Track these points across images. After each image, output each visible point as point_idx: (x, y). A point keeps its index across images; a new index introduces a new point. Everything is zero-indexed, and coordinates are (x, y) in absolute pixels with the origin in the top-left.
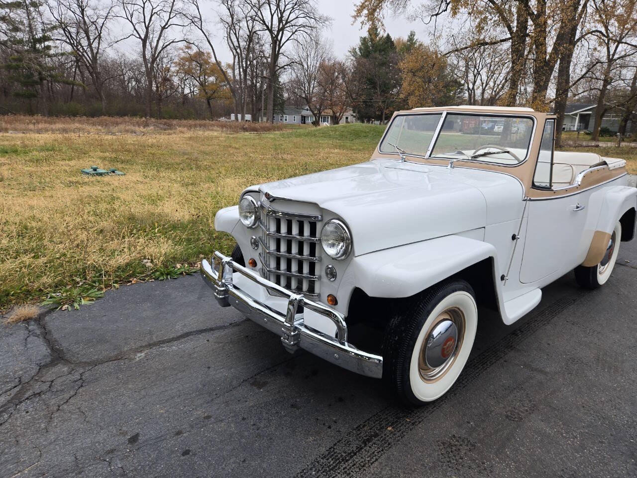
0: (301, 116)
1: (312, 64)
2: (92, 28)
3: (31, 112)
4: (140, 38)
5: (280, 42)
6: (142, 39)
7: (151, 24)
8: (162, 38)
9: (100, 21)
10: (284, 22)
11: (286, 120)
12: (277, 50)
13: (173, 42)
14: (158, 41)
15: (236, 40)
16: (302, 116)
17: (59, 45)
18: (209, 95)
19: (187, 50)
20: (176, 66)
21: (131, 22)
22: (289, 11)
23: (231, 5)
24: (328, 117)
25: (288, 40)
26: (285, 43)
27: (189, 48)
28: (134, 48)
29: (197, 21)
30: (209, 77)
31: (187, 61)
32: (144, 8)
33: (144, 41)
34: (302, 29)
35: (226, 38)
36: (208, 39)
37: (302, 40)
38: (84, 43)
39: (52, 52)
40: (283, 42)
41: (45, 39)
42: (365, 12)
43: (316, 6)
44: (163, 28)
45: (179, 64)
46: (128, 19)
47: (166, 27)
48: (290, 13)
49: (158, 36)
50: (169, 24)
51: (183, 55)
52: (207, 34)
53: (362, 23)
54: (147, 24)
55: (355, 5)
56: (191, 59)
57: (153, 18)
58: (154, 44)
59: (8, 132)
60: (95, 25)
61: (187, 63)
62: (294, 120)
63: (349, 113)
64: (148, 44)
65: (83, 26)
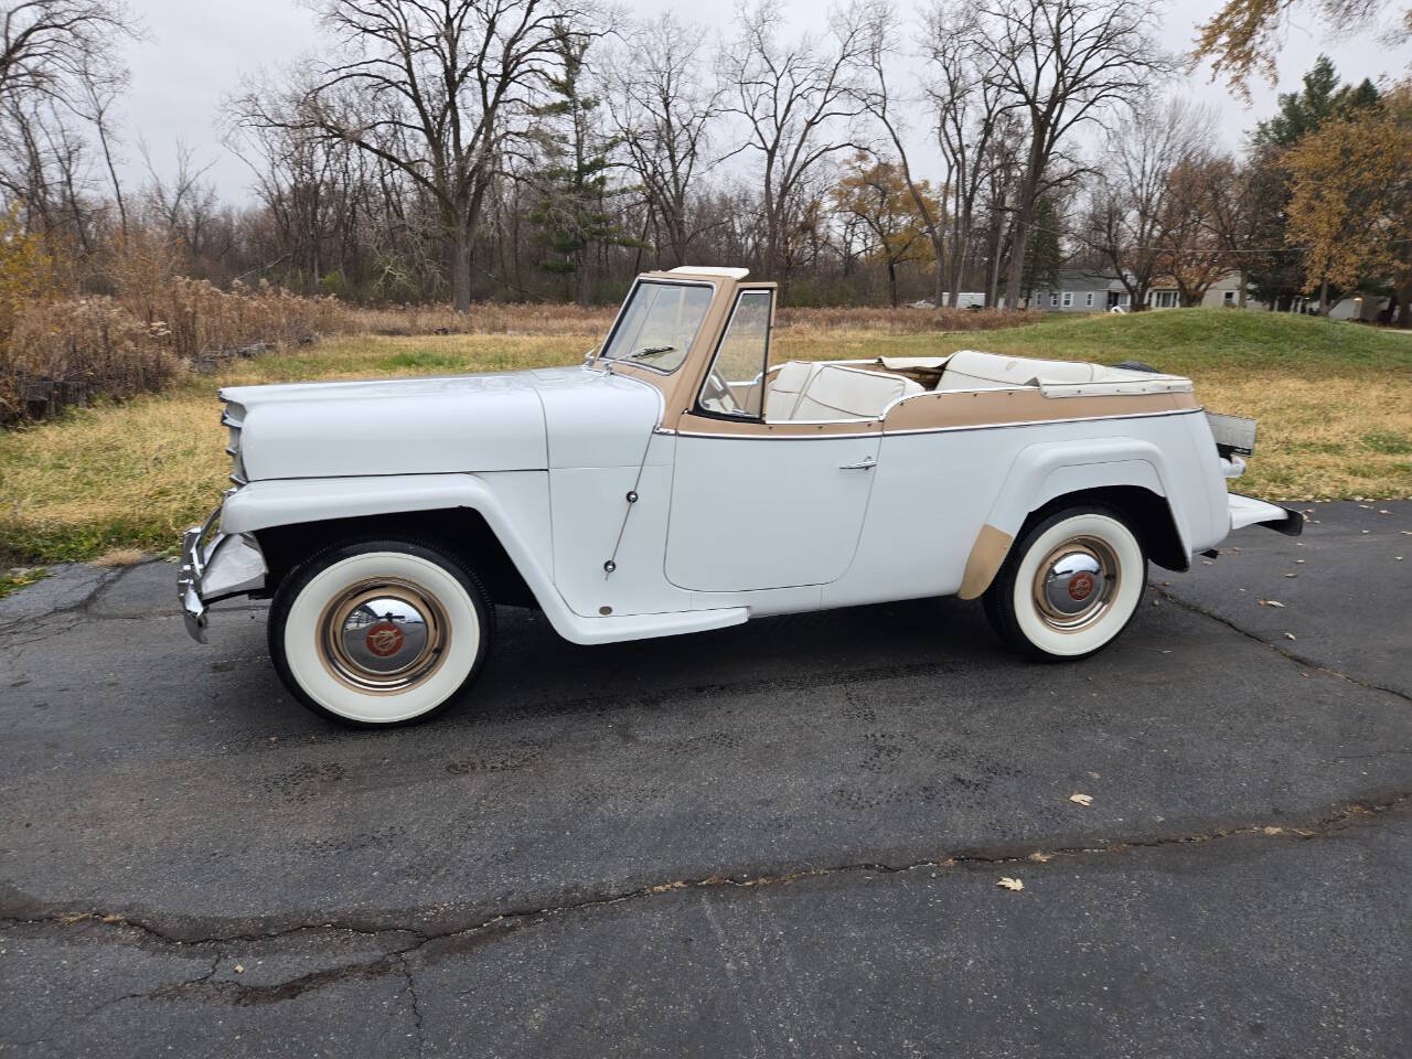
0: (1106, 294)
1: (1155, 170)
2: (683, 137)
3: (565, 298)
4: (766, 148)
5: (1054, 127)
6: (768, 151)
7: (787, 118)
8: (805, 144)
9: (697, 121)
10: (1069, 81)
11: (1067, 303)
12: (1046, 144)
13: (827, 150)
14: (797, 151)
15: (955, 132)
16: (1110, 293)
17: (622, 176)
18: (893, 254)
19: (858, 163)
20: (832, 199)
21: (752, 118)
22: (1083, 56)
23: (953, 59)
24: (1176, 294)
25: (1074, 120)
26: (1065, 128)
27: (862, 158)
28: (752, 169)
29: (877, 103)
30: (899, 215)
31: (856, 186)
32: (776, 88)
33: (771, 154)
34: (1112, 92)
35: (937, 130)
36: (895, 138)
37: (1111, 119)
38: (667, 166)
39: (608, 188)
40: (1060, 127)
41: (599, 164)
42: (1224, 39)
43: (1155, 34)
44: (811, 123)
45: (841, 193)
46: (747, 113)
47: (816, 120)
48: (1087, 59)
49: (798, 141)
50: (823, 112)
51: (851, 174)
52: (894, 127)
53: (1216, 66)
54: (779, 120)
55: (1197, 27)
56: (867, 180)
57: (793, 106)
58: (789, 159)
59: (505, 333)
60: (688, 131)
61: (857, 191)
62: (1089, 303)
63: (1233, 281)
64: (777, 158)
65: (665, 135)
